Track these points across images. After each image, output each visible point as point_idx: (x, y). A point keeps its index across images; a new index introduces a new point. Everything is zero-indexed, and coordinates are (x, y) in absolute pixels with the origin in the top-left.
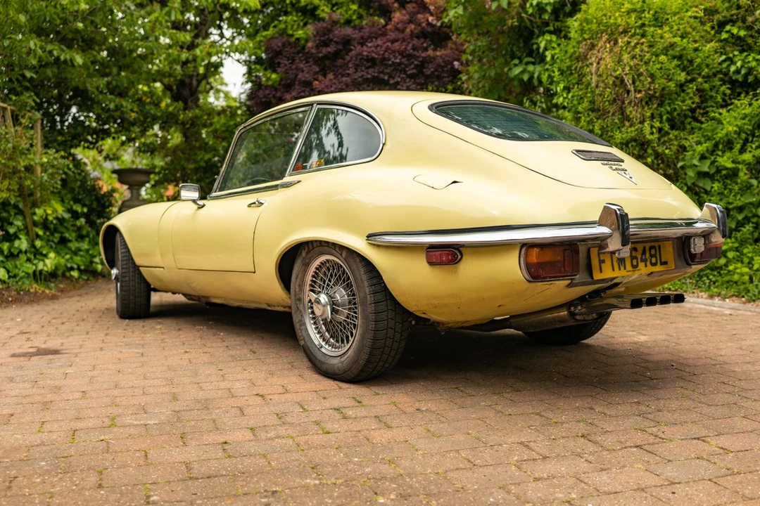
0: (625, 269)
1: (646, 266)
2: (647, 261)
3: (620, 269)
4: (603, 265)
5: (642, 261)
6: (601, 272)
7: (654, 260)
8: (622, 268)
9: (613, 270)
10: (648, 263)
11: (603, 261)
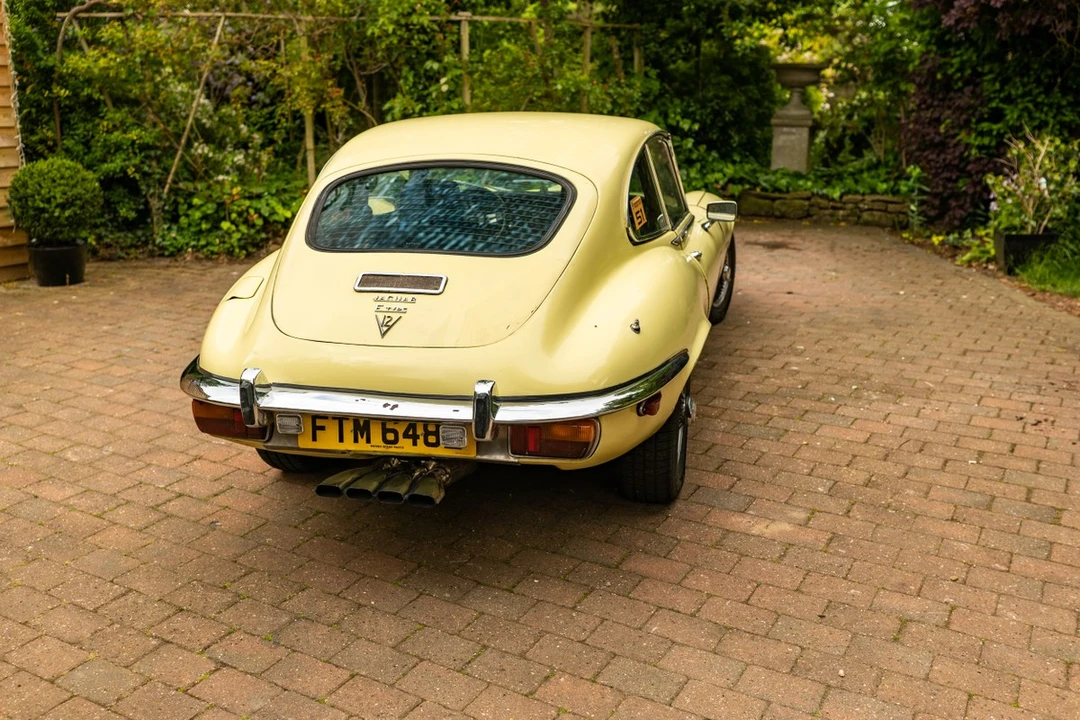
0: (368, 441)
1: (415, 444)
2: (418, 437)
3: (356, 440)
4: (318, 432)
5: (406, 436)
6: (314, 439)
7: (432, 439)
8: (362, 441)
9: (341, 440)
10: (420, 441)
11: (323, 428)
